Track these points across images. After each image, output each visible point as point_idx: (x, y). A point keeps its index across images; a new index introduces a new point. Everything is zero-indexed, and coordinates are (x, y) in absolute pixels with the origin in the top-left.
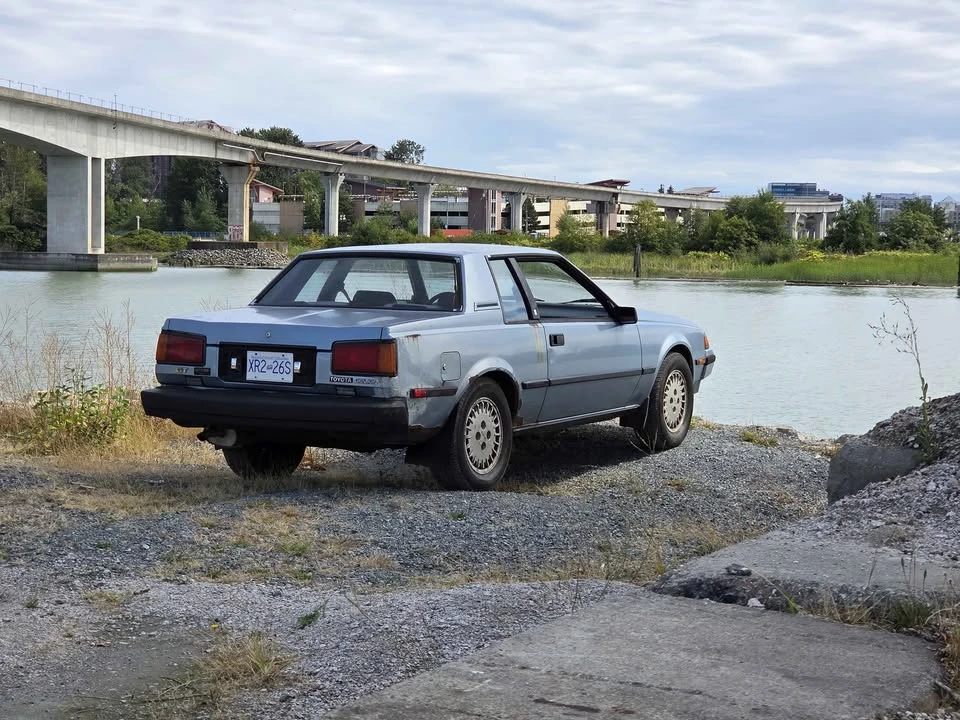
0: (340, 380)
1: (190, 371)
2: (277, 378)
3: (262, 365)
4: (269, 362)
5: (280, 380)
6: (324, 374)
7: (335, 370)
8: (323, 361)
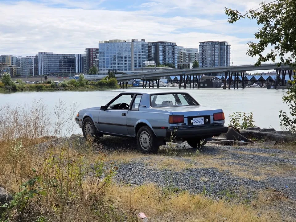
0: (215, 122)
1: (180, 124)
2: (200, 124)
3: (197, 121)
4: (198, 120)
5: (201, 124)
6: (212, 122)
7: (214, 120)
8: (212, 118)
